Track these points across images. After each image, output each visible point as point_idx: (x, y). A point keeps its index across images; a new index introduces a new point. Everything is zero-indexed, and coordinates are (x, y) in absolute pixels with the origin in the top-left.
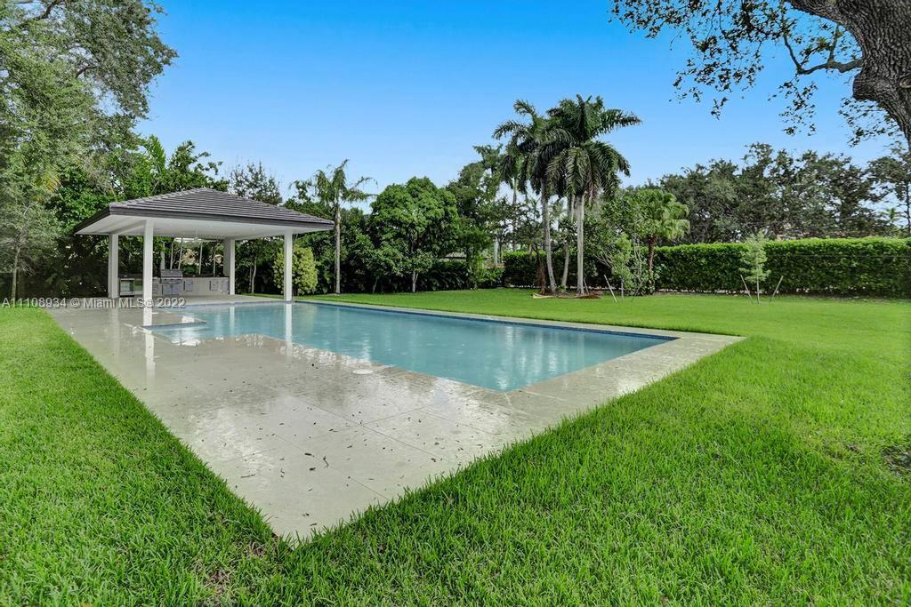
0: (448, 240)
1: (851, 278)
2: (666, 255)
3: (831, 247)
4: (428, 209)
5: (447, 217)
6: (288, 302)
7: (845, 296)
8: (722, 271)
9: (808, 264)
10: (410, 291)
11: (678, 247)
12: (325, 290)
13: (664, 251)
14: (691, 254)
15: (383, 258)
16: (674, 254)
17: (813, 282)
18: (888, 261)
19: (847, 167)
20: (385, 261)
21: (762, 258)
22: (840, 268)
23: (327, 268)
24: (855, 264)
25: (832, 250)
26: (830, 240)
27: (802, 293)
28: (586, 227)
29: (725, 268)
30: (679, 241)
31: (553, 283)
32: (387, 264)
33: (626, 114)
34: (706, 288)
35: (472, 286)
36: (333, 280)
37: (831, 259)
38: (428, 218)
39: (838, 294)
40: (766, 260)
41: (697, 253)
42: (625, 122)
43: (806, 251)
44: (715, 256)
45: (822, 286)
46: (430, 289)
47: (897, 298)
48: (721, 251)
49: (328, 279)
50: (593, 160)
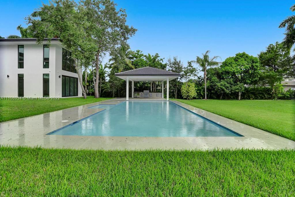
0: (255, 78)
5: (252, 68)
6: (167, 101)
10: (238, 99)
12: (201, 98)
15: (220, 86)
20: (221, 87)
23: (202, 90)
32: (222, 89)
35: (274, 98)
36: (204, 94)
46: (250, 99)
49: (202, 94)
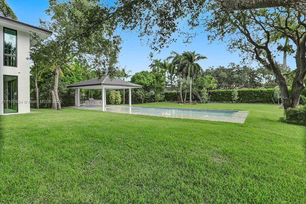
1: (255, 98)
2: (211, 93)
3: (251, 91)
4: (149, 80)
5: (154, 82)
7: (254, 103)
8: (225, 97)
9: (245, 95)
10: (142, 103)
11: (214, 91)
13: (210, 92)
14: (217, 92)
16: (213, 92)
17: (247, 99)
18: (263, 94)
19: (253, 70)
21: (237, 94)
22: (253, 96)
24: (256, 95)
25: (251, 92)
26: (250, 89)
27: (244, 102)
28: (192, 85)
29: (226, 96)
30: (214, 89)
31: (182, 100)
33: (204, 56)
34: (221, 101)
35: (157, 101)
36: (123, 100)
37: (251, 94)
38: (150, 83)
39: (252, 102)
40: (238, 94)
41: (219, 92)
42: (203, 58)
43: (245, 92)
44: (223, 93)
45: (249, 100)
46: (146, 102)
47: (265, 103)
48: (225, 92)
50: (195, 68)
